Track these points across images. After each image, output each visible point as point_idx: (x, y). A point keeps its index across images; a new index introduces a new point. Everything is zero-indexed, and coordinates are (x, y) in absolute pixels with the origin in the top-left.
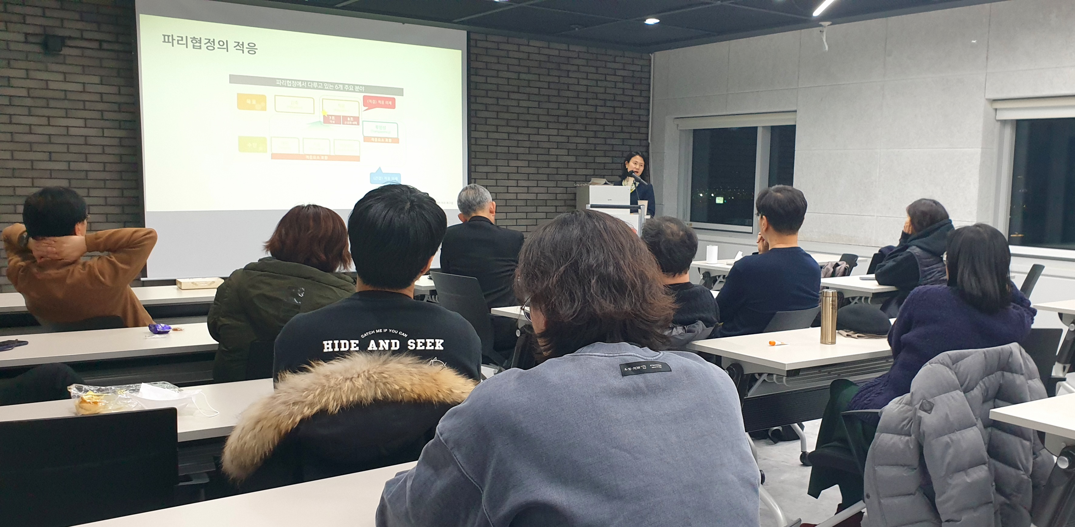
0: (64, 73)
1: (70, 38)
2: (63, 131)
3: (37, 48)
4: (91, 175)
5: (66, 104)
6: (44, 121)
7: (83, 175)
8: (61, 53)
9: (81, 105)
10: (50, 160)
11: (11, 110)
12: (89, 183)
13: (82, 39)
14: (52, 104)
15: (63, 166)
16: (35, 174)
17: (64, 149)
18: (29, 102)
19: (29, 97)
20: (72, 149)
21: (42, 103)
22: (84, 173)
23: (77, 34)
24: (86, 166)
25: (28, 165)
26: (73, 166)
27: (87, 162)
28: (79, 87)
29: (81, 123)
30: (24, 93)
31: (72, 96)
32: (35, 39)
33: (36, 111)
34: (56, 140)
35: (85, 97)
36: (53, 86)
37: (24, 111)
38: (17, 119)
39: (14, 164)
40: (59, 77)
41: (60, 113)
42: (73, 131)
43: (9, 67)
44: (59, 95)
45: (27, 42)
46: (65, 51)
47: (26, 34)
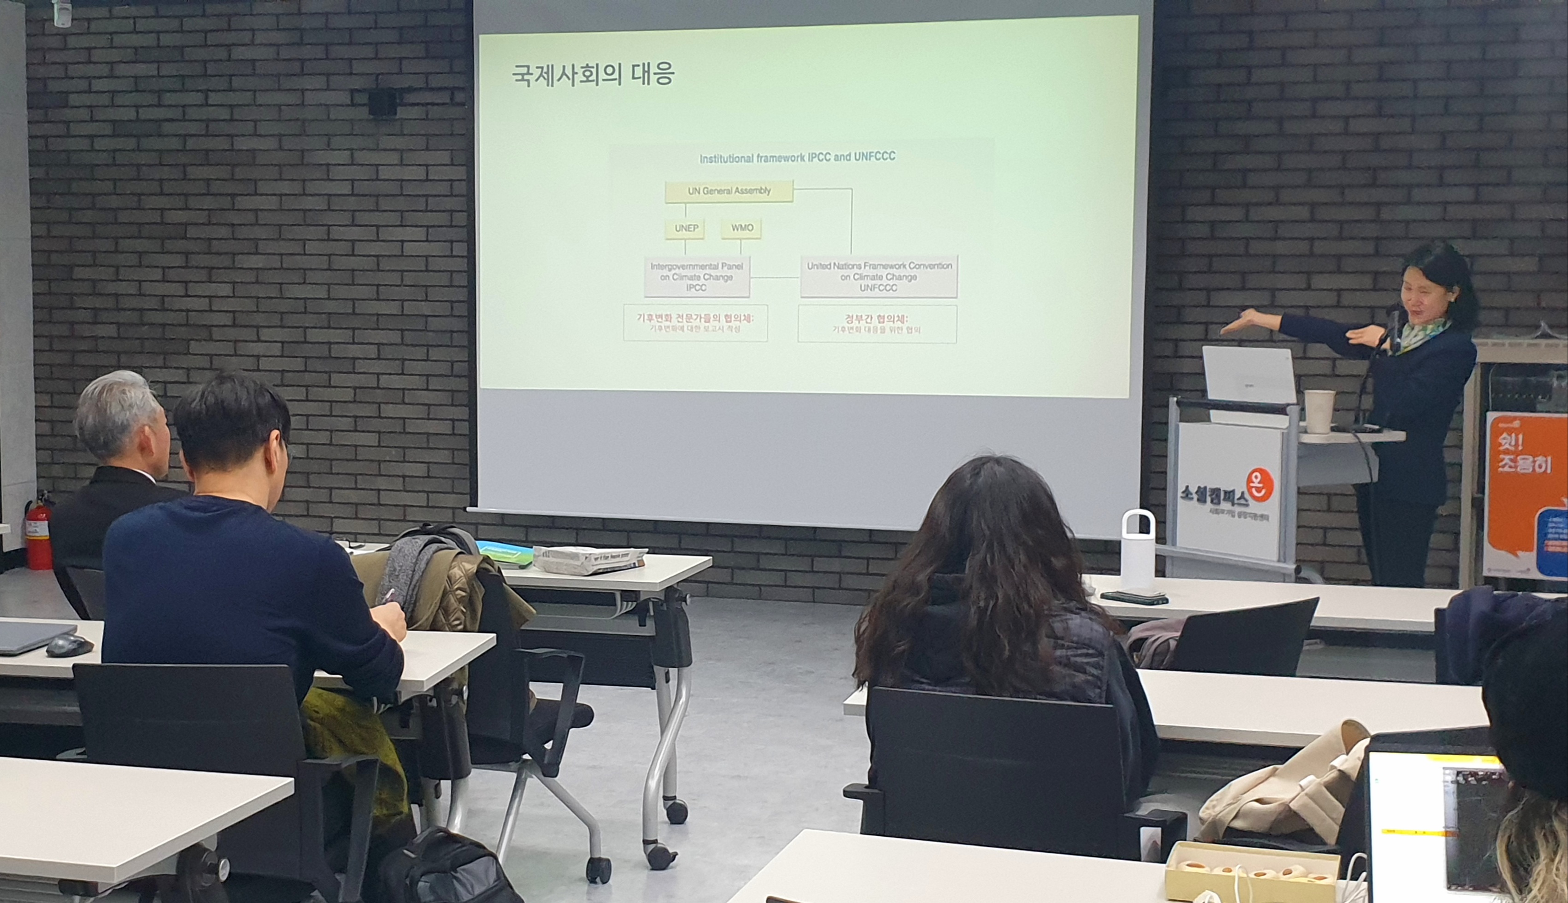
0: (402, 151)
1: (410, 90)
2: (395, 249)
3: (363, 113)
4: (434, 323)
5: (401, 204)
6: (372, 233)
8: (397, 117)
9: (421, 204)
10: (378, 299)
11: (329, 219)
12: (430, 338)
13: (428, 89)
14: (385, 204)
15: (392, 308)
16: (356, 322)
17: (395, 279)
18: (352, 203)
19: (352, 195)
20: (409, 279)
21: (370, 203)
22: (422, 320)
23: (419, 83)
24: (425, 308)
25: (347, 308)
26: (409, 308)
27: (427, 300)
28: (420, 173)
29: (420, 233)
30: (346, 189)
31: (409, 189)
32: (363, 99)
33: (361, 218)
34: (385, 264)
35: (429, 189)
36: (385, 173)
37: (346, 218)
38: (336, 233)
39: (331, 306)
40: (394, 158)
41: (394, 218)
42: (409, 249)
43: (329, 147)
44: (393, 188)
45: (353, 105)
46: (402, 113)
47: (353, 91)
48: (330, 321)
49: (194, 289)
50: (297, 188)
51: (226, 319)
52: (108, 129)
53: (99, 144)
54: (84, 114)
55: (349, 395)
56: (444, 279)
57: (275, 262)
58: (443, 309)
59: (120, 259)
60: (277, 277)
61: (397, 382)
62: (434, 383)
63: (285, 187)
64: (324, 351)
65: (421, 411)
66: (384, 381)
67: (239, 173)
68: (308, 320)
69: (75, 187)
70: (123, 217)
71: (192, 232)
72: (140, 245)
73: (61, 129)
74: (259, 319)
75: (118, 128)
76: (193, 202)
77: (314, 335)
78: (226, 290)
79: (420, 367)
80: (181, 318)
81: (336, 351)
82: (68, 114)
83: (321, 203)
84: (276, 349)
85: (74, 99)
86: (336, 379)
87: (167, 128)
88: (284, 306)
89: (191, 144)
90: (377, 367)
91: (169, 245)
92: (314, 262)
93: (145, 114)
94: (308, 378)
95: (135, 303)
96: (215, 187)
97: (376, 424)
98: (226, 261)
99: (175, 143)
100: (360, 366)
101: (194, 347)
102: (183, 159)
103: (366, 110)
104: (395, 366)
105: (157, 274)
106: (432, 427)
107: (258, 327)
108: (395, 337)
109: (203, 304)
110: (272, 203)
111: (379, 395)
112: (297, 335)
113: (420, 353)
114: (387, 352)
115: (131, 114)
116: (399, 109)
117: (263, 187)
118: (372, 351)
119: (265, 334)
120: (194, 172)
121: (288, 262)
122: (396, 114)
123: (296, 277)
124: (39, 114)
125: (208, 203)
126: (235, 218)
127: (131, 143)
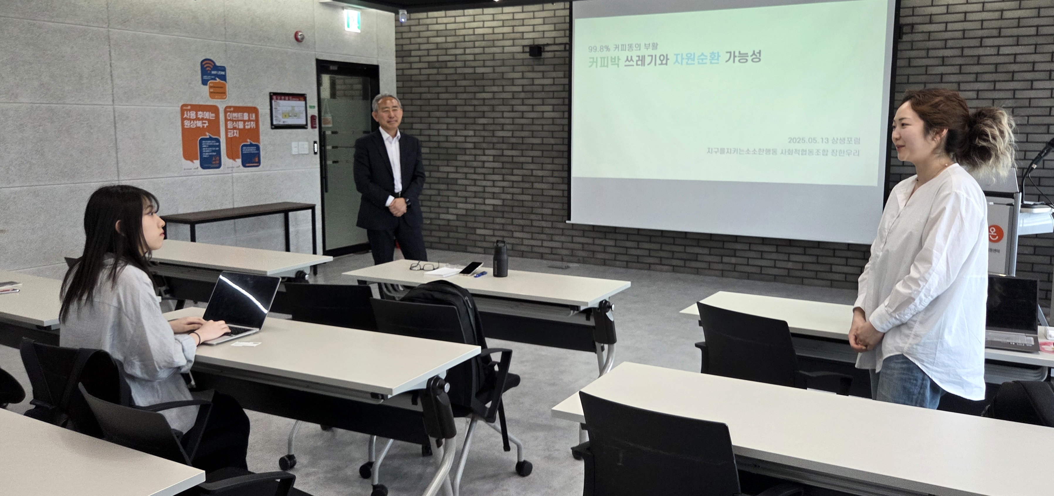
0: (543, 72)
1: (548, 45)
2: (539, 115)
3: (527, 56)
4: (555, 148)
5: (543, 95)
6: (530, 108)
7: (550, 148)
8: (542, 57)
9: (551, 95)
10: (533, 137)
11: (513, 102)
12: (554, 154)
13: (555, 44)
14: (536, 95)
15: (538, 141)
16: (524, 147)
17: (540, 128)
18: (522, 95)
19: (523, 91)
20: (546, 128)
21: (529, 95)
22: (551, 146)
23: (550, 41)
24: (552, 141)
25: (520, 141)
26: (546, 141)
27: (553, 138)
28: (551, 81)
29: (550, 108)
30: (520, 89)
31: (547, 89)
32: (527, 49)
33: (527, 102)
34: (536, 122)
35: (554, 88)
36: (536, 82)
37: (519, 102)
38: (516, 108)
39: (513, 140)
40: (540, 75)
41: (539, 102)
42: (546, 115)
43: (514, 71)
44: (540, 88)
45: (523, 52)
46: (545, 55)
47: (524, 46)
48: (513, 147)
49: (459, 133)
50: (500, 89)
51: (471, 146)
52: (426, 65)
53: (423, 72)
54: (417, 59)
55: (520, 178)
56: (560, 128)
57: (491, 121)
58: (559, 141)
59: (431, 120)
60: (491, 128)
61: (540, 173)
62: (556, 174)
63: (495, 89)
64: (510, 159)
65: (549, 186)
66: (535, 173)
67: (478, 83)
68: (504, 146)
69: (414, 90)
70: (432, 102)
71: (459, 108)
72: (438, 114)
73: (407, 66)
74: (484, 145)
75: (431, 65)
76: (460, 96)
77: (507, 153)
78: (471, 133)
79: (549, 167)
80: (453, 145)
81: (515, 159)
82: (412, 59)
83: (509, 96)
84: (491, 159)
85: (413, 53)
86: (515, 172)
87: (449, 64)
88: (495, 140)
89: (459, 71)
90: (532, 166)
91: (450, 114)
92: (508, 121)
93: (441, 58)
94: (504, 171)
95: (436, 139)
96: (468, 89)
97: (531, 191)
98: (471, 121)
99: (452, 71)
100: (525, 166)
101: (459, 157)
102: (455, 77)
103: (528, 54)
104: (539, 166)
105: (445, 127)
106: (554, 193)
107: (484, 149)
108: (539, 153)
109: (462, 139)
110: (489, 96)
111: (532, 179)
112: (499, 153)
113: (549, 160)
114: (536, 160)
115: (435, 59)
116: (543, 54)
117: (487, 89)
118: (530, 160)
119: (487, 152)
120: (459, 83)
121: (497, 121)
122: (541, 55)
123: (499, 128)
124: (400, 60)
125: (465, 96)
126: (475, 102)
127: (435, 71)
